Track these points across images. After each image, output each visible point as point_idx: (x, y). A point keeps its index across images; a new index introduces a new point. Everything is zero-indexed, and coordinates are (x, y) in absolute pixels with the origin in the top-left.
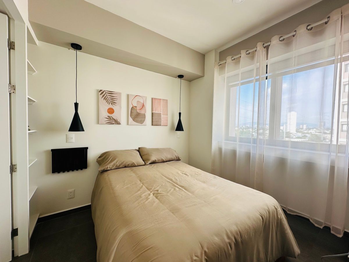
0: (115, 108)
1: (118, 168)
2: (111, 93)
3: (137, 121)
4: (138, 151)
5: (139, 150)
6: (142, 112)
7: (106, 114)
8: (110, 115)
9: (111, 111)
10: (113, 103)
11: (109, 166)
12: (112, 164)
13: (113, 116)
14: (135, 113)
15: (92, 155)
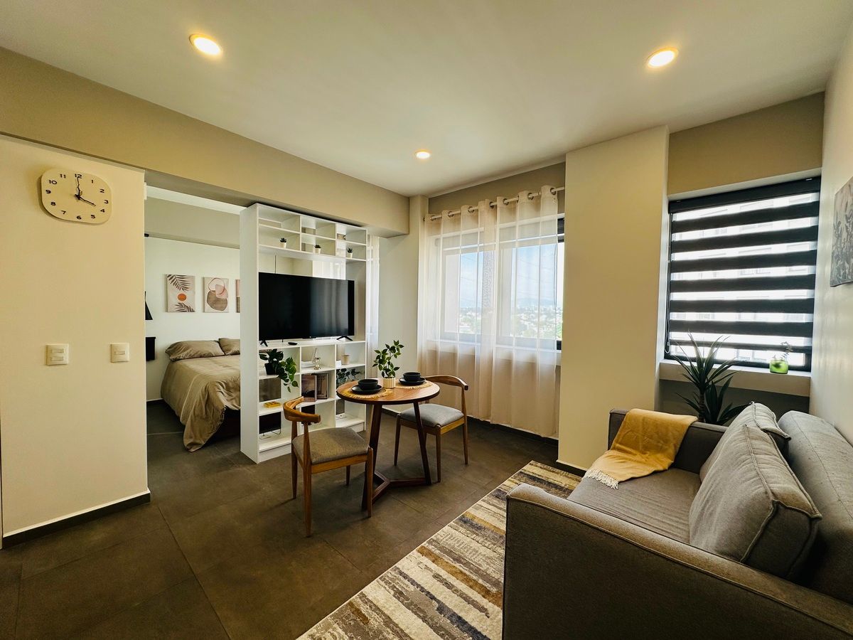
0: (187, 293)
1: (192, 357)
2: (182, 277)
3: (216, 308)
4: (218, 342)
5: (220, 342)
6: (223, 297)
7: (177, 301)
8: (181, 302)
9: (182, 297)
10: (185, 288)
11: (182, 355)
12: (185, 353)
13: (185, 302)
14: (213, 299)
15: (160, 346)
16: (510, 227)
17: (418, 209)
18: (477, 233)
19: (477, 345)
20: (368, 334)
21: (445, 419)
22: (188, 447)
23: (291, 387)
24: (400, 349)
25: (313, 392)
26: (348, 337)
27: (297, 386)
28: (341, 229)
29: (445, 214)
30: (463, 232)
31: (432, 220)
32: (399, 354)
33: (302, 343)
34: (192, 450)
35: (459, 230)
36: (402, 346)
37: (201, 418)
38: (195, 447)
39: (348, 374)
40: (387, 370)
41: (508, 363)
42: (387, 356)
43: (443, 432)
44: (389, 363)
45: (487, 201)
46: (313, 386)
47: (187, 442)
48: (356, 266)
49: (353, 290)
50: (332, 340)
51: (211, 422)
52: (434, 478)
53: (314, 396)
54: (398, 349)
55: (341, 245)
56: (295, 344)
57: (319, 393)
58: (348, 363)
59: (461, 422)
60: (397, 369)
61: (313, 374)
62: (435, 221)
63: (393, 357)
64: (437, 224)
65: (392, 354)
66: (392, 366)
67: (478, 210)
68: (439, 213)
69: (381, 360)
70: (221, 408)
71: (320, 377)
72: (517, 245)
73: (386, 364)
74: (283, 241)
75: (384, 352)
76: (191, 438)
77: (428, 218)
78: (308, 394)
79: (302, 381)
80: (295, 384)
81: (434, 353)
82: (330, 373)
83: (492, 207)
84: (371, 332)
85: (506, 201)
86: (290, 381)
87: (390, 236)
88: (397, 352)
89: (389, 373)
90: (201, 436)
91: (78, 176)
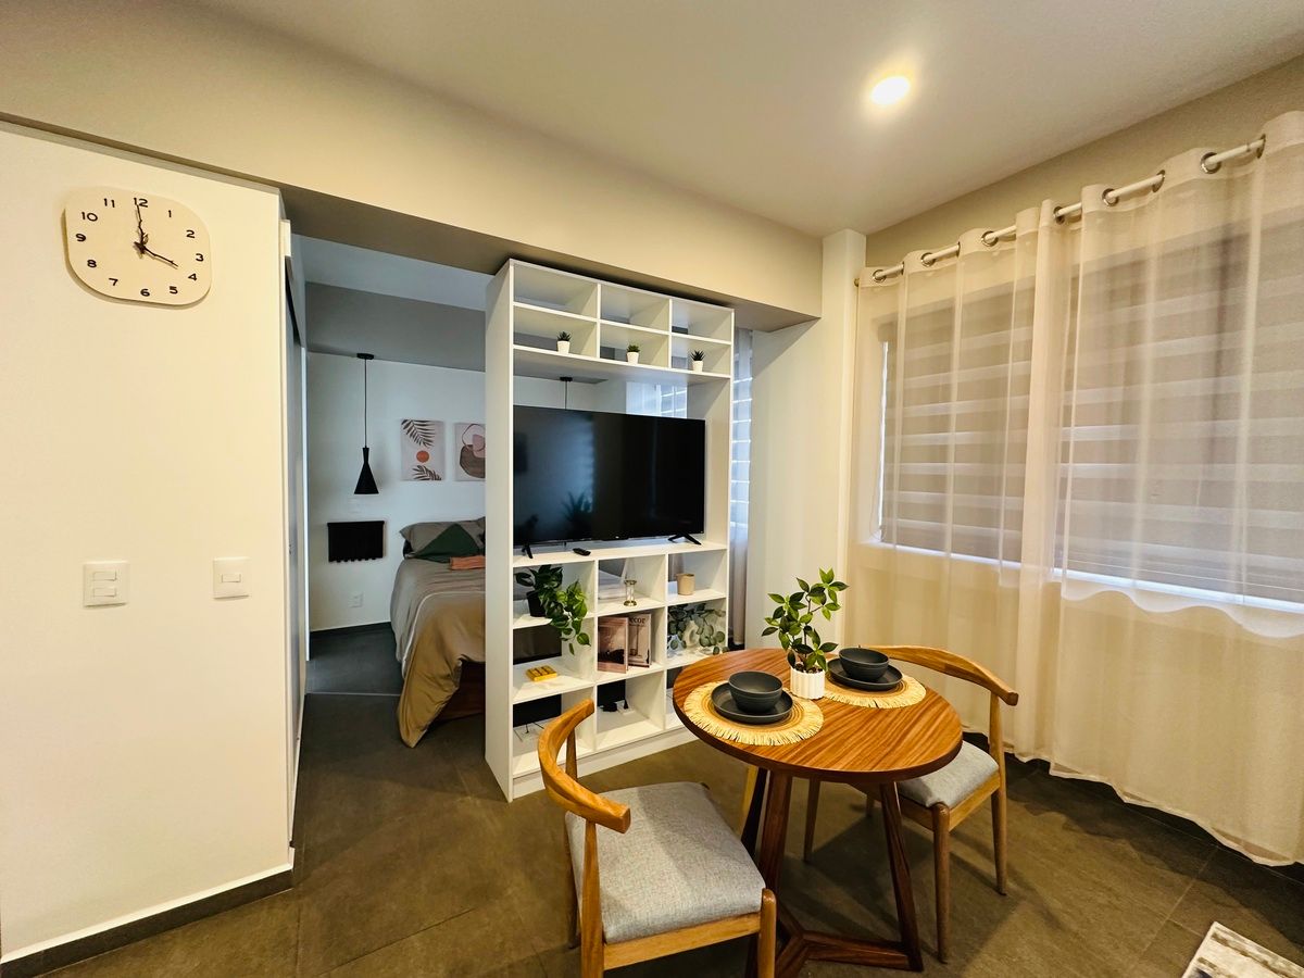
0: (430, 450)
2: (423, 423)
3: (471, 474)
6: (480, 455)
7: (415, 463)
8: (422, 464)
9: (423, 457)
10: (427, 441)
13: (428, 465)
14: (468, 458)
17: (843, 260)
23: (576, 645)
24: (836, 592)
25: (622, 651)
26: (692, 536)
27: (588, 643)
29: (913, 261)
31: (877, 280)
32: (837, 608)
33: (600, 550)
36: (841, 586)
39: (691, 613)
40: (802, 649)
43: (953, 824)
46: (620, 640)
48: (709, 389)
53: (622, 662)
54: (832, 595)
55: (679, 346)
56: (587, 554)
57: (633, 653)
58: (691, 590)
59: (994, 787)
60: (828, 647)
61: (621, 615)
62: (884, 282)
63: (819, 616)
64: (890, 286)
65: (816, 607)
66: (817, 639)
67: (1012, 236)
68: (900, 259)
71: (634, 619)
73: (801, 634)
74: (564, 338)
75: (796, 598)
77: (867, 280)
78: (609, 657)
79: (599, 629)
80: (584, 639)
82: (654, 613)
83: (1060, 219)
85: (1110, 196)
86: (573, 633)
87: (779, 326)
88: (829, 601)
89: (807, 658)
91: (139, 202)
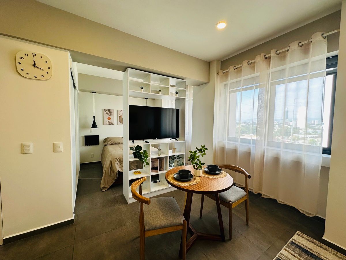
0: (111, 117)
1: (112, 144)
2: (109, 110)
3: (121, 123)
7: (107, 120)
9: (109, 118)
10: (110, 115)
11: (108, 143)
13: (110, 121)
14: (121, 119)
15: (101, 139)
16: (281, 70)
17: (214, 68)
18: (254, 77)
19: (251, 146)
20: (186, 136)
21: (235, 197)
22: (102, 189)
23: (146, 165)
24: (205, 150)
25: (157, 167)
26: (176, 138)
27: (148, 165)
28: (172, 81)
29: (231, 69)
30: (244, 78)
31: (223, 73)
32: (205, 154)
33: (152, 142)
34: (103, 190)
35: (240, 77)
36: (206, 149)
37: (108, 175)
38: (105, 189)
39: (176, 158)
40: (197, 164)
41: (276, 160)
42: (197, 155)
43: (233, 207)
44: (198, 160)
45: (263, 55)
46: (157, 164)
47: (102, 186)
48: (181, 101)
49: (178, 114)
50: (168, 141)
51: (112, 177)
52: (227, 237)
53: (157, 169)
54: (204, 151)
55: (172, 90)
56: (148, 142)
57: (160, 168)
58: (176, 152)
59: (245, 199)
60: (203, 164)
61: (157, 158)
62: (224, 74)
63: (201, 156)
64: (226, 74)
65: (200, 154)
66: (200, 162)
67: (255, 63)
68: (228, 68)
69: (193, 158)
70: (116, 171)
71: (161, 159)
72: (286, 81)
73: (196, 161)
74: (142, 88)
75: (195, 152)
76: (103, 184)
77: (220, 73)
78: (154, 169)
79: (151, 161)
80: (148, 164)
81: (223, 149)
82: (166, 158)
83: (266, 58)
84: (188, 135)
85: (278, 52)
86: (145, 162)
87: (199, 85)
88: (203, 152)
89: (198, 166)
90: (108, 183)
91: (34, 54)
